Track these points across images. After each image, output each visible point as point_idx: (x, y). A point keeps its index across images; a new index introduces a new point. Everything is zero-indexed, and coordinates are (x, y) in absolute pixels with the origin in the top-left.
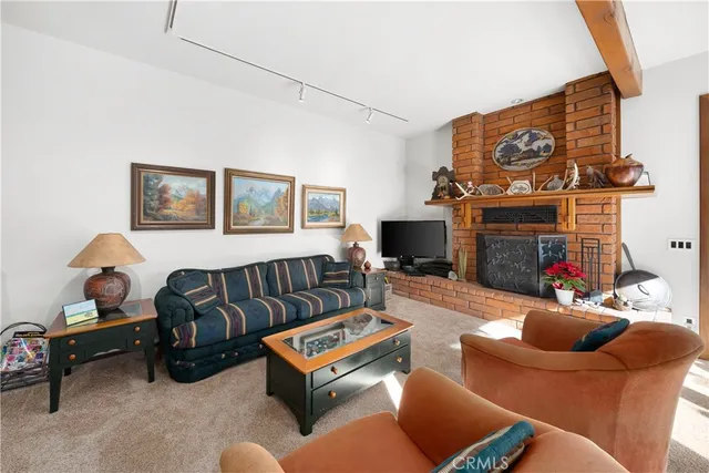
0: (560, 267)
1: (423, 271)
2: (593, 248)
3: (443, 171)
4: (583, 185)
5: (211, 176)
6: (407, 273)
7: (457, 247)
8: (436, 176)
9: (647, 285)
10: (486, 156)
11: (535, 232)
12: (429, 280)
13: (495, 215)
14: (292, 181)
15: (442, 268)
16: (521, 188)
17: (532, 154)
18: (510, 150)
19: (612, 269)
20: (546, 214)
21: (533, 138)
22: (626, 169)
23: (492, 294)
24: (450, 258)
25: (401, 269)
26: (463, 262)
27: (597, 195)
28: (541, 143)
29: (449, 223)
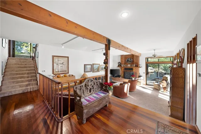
0: (133, 75)
1: (116, 77)
2: (136, 73)
3: (119, 62)
4: (135, 66)
5: (91, 65)
6: (114, 77)
7: (121, 73)
8: (118, 63)
9: (141, 77)
10: (125, 61)
11: (131, 71)
12: (117, 78)
13: (126, 69)
14: (99, 64)
15: (119, 76)
16: (129, 65)
17: (130, 61)
18: (128, 60)
19: (138, 76)
20: (132, 69)
21: (131, 59)
22: (139, 65)
23: (126, 79)
24: (120, 75)
25: (113, 76)
26: (122, 75)
27: (137, 68)
28: (131, 60)
29: (120, 70)
